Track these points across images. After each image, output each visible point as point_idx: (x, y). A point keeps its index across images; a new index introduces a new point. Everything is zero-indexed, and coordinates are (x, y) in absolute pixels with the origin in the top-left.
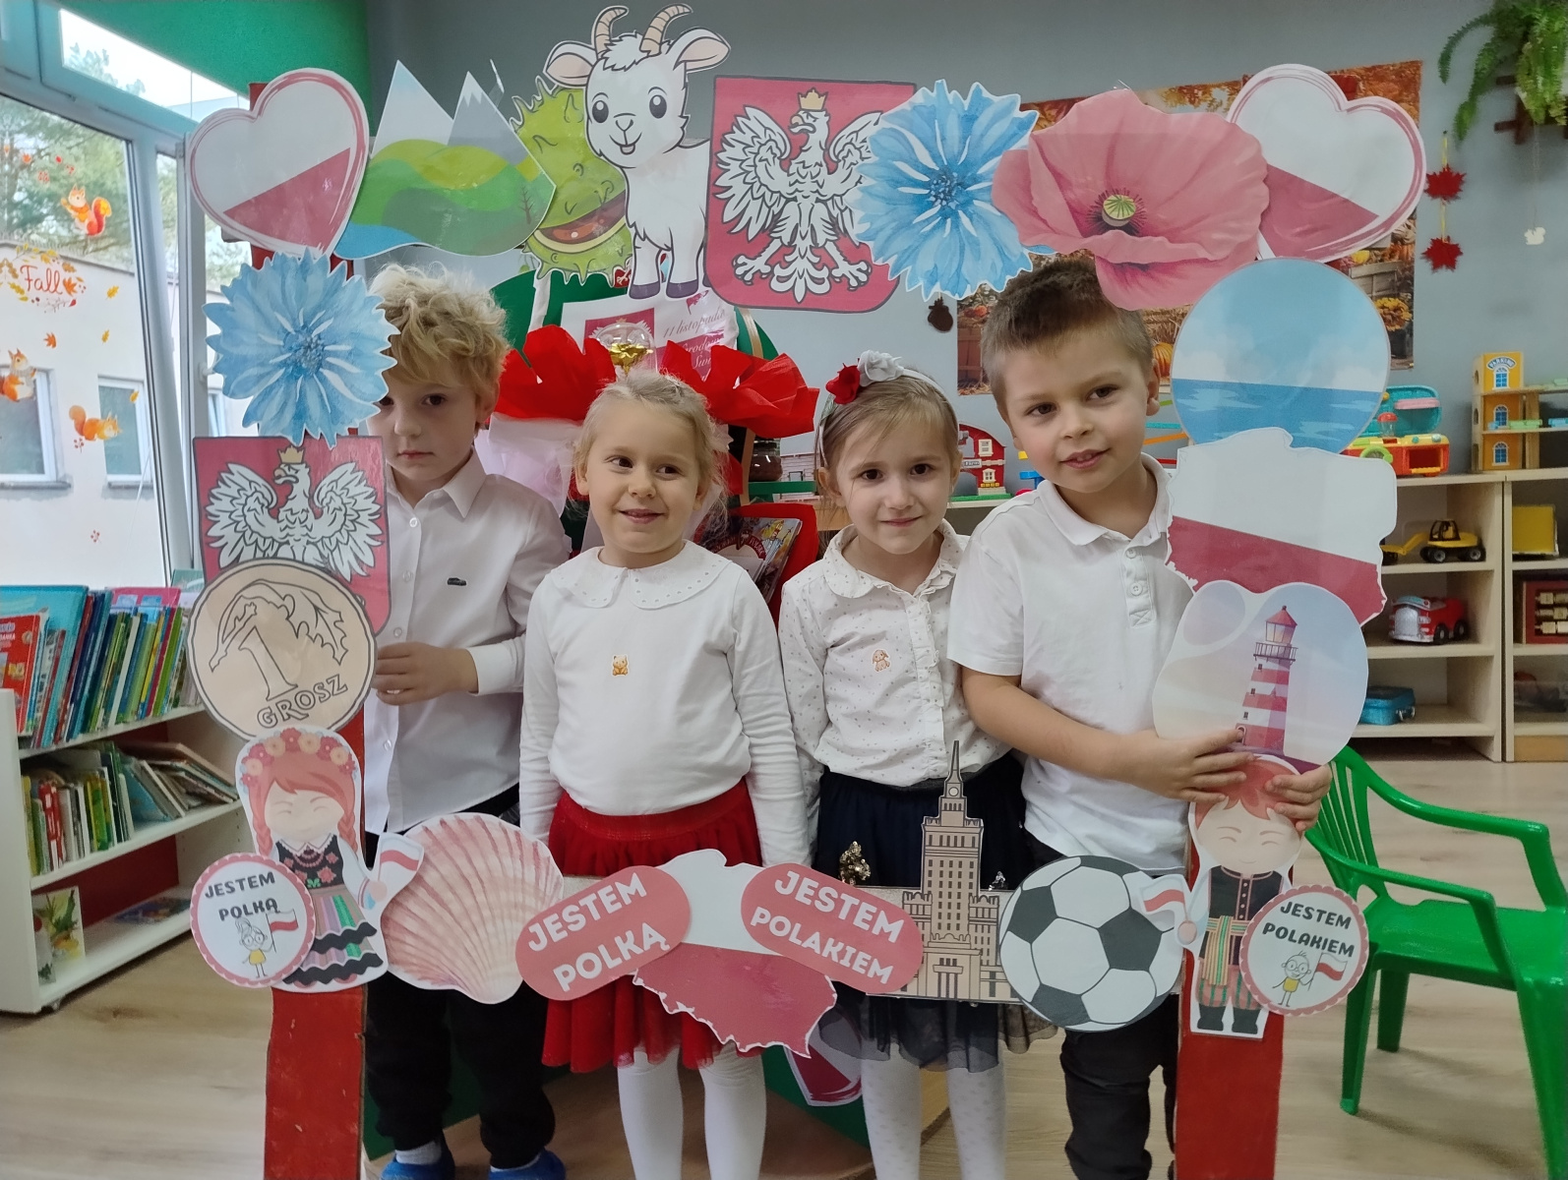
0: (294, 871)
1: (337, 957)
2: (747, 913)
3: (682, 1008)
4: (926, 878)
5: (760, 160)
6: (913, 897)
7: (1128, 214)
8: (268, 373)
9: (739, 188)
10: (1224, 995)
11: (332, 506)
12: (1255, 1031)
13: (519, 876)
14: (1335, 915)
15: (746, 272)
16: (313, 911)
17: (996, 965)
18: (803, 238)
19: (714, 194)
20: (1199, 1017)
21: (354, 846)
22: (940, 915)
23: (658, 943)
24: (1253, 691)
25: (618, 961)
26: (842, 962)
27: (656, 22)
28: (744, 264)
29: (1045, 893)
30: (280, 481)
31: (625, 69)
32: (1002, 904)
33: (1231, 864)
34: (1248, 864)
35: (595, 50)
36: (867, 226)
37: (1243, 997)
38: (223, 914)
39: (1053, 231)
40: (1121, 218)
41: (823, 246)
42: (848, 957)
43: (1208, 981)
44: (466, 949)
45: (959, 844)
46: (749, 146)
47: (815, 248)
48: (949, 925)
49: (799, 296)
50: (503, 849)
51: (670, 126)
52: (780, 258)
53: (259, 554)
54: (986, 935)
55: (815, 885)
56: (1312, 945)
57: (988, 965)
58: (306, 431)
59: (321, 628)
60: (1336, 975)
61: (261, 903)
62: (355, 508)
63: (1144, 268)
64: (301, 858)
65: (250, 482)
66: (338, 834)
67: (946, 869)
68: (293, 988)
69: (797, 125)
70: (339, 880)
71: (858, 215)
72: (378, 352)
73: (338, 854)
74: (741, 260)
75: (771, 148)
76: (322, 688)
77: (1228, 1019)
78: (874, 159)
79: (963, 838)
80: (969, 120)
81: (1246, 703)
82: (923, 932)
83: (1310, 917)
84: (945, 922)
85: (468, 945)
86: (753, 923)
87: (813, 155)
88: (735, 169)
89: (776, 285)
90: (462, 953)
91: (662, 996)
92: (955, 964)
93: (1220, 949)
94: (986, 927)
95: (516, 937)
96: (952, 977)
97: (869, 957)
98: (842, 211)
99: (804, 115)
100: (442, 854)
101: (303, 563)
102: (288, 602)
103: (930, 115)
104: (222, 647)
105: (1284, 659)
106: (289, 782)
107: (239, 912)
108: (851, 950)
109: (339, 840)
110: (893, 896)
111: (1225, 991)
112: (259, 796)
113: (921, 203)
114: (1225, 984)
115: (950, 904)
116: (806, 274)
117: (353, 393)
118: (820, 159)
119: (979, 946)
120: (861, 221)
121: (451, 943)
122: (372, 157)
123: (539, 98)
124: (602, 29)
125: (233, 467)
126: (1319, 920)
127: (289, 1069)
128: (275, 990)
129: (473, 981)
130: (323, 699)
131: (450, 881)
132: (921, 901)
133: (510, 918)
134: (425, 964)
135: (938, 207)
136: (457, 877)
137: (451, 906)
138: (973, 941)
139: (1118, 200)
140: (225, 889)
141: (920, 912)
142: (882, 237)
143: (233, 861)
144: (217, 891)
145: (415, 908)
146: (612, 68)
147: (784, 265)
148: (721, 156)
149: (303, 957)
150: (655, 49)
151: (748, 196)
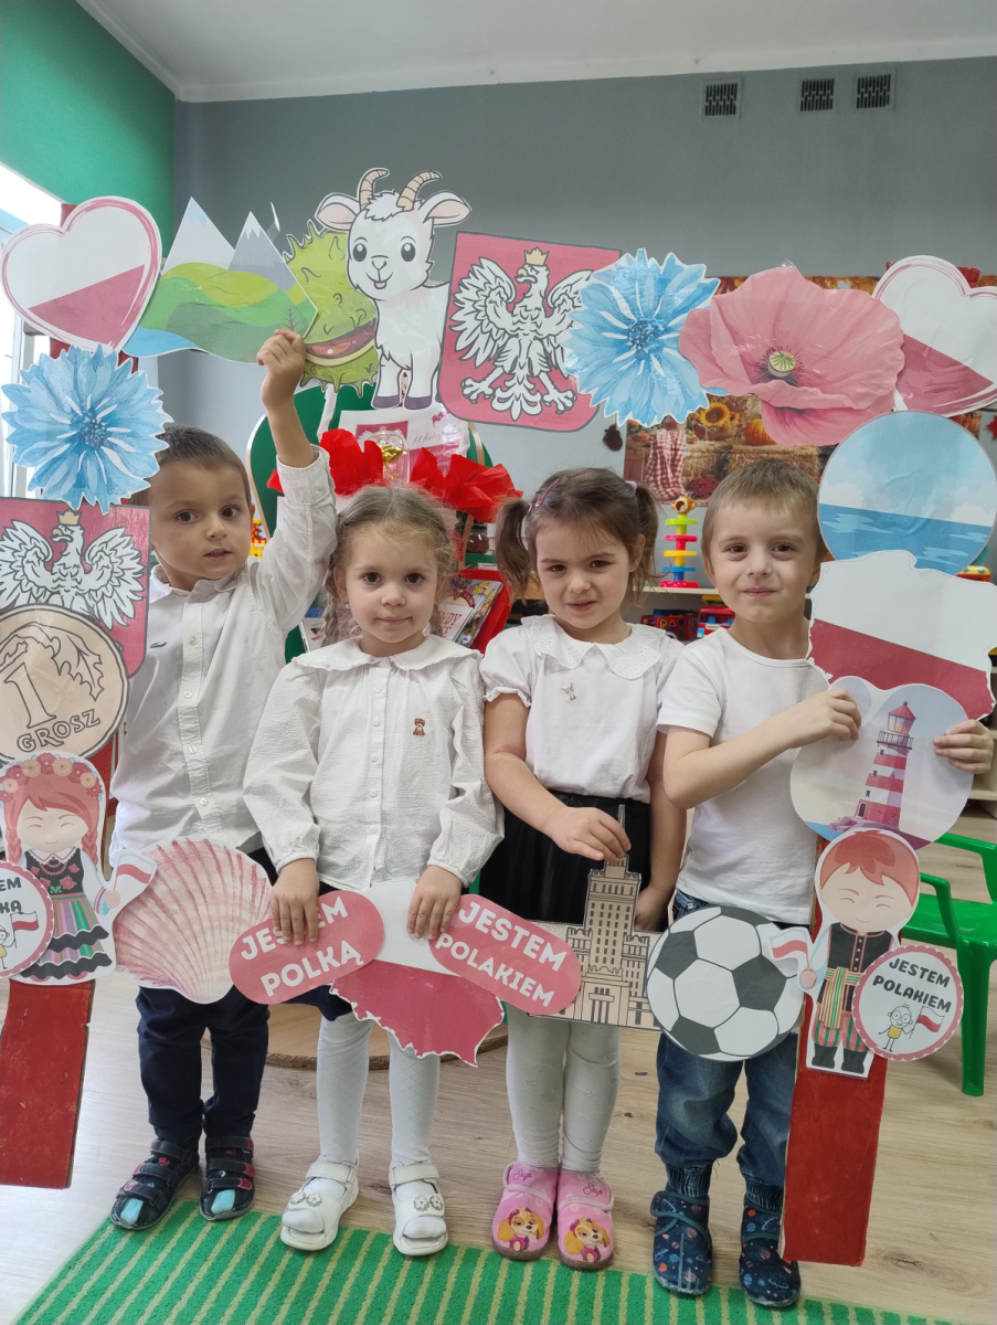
0: (38, 877)
1: (71, 956)
4: (588, 917)
5: (490, 302)
6: (576, 933)
7: (789, 367)
8: (54, 447)
9: (471, 323)
10: (837, 1038)
11: (101, 564)
12: (862, 1071)
13: (238, 893)
14: (936, 973)
15: (472, 393)
16: (53, 914)
17: (643, 997)
18: (521, 368)
19: (450, 327)
20: (814, 1055)
21: (94, 859)
22: (598, 949)
23: (354, 959)
24: (875, 772)
25: (318, 972)
26: (512, 986)
27: (411, 184)
28: (471, 386)
29: (688, 937)
30: (56, 539)
31: (383, 220)
32: (652, 944)
33: (849, 921)
34: (864, 923)
35: (359, 202)
36: (575, 361)
37: (853, 1040)
39: (728, 376)
40: (783, 370)
41: (538, 376)
42: (516, 981)
43: (824, 1021)
44: (186, 955)
45: (619, 892)
46: (480, 290)
47: (531, 377)
48: (605, 959)
49: (515, 416)
50: (226, 869)
51: (418, 269)
52: (502, 383)
53: (33, 600)
54: (636, 970)
55: (493, 916)
56: (915, 999)
57: (636, 996)
58: (84, 498)
59: (82, 669)
60: (932, 1027)
61: (6, 904)
62: (122, 566)
63: (802, 413)
64: (45, 866)
65: (31, 538)
68: (29, 980)
69: (522, 276)
70: (79, 888)
71: (567, 351)
72: (153, 436)
73: (79, 863)
74: (469, 382)
75: (499, 293)
77: (839, 1058)
78: (584, 307)
79: (623, 885)
80: (663, 282)
81: (868, 784)
82: (582, 963)
83: (914, 973)
84: (601, 956)
85: (187, 950)
86: (438, 948)
87: (534, 301)
88: (468, 307)
89: (496, 404)
90: (182, 958)
92: (607, 994)
93: (835, 996)
94: (636, 963)
95: (231, 946)
96: (604, 1004)
97: (534, 983)
98: (555, 348)
99: (529, 269)
100: (171, 871)
101: (70, 610)
102: (55, 644)
103: (632, 276)
105: (903, 747)
106: (41, 799)
108: (519, 975)
109: (82, 852)
110: (559, 930)
111: (837, 1034)
112: (13, 812)
113: (621, 347)
114: (839, 1027)
115: (607, 940)
117: (129, 469)
118: (540, 305)
119: (629, 979)
120: (571, 358)
121: (173, 948)
122: (162, 274)
123: (309, 238)
124: (366, 186)
125: (18, 525)
126: (921, 977)
127: (19, 1052)
128: (12, 982)
129: (189, 983)
130: (77, 730)
131: (177, 894)
132: (583, 937)
133: (227, 930)
134: (148, 965)
135: (634, 351)
136: (183, 890)
137: (175, 917)
138: (624, 974)
139: (782, 356)
141: (581, 946)
142: (586, 372)
145: (144, 917)
146: (373, 218)
147: (505, 389)
148: (458, 296)
149: (41, 954)
150: (409, 205)
151: (478, 330)
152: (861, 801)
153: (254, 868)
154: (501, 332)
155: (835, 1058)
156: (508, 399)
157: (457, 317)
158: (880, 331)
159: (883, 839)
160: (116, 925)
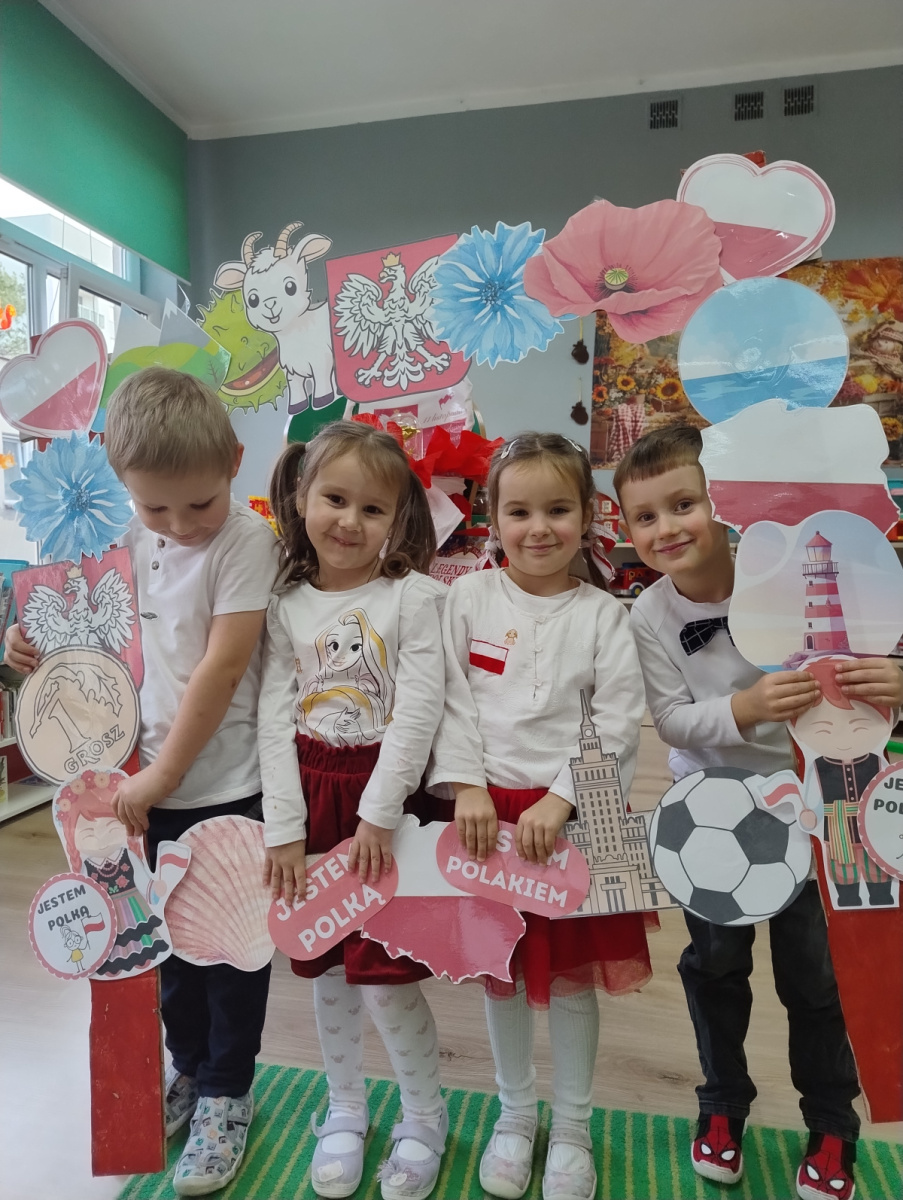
0: (98, 882)
1: (135, 948)
2: (442, 861)
3: (402, 952)
5: (364, 305)
6: (573, 828)
7: (623, 279)
8: (53, 520)
9: (351, 326)
10: (856, 873)
12: (891, 901)
15: (365, 379)
16: (114, 912)
17: (653, 877)
18: (400, 348)
20: (837, 895)
21: (140, 856)
22: (598, 840)
23: (376, 900)
24: (811, 604)
25: (347, 920)
26: (525, 894)
27: (281, 237)
28: (363, 374)
29: (681, 808)
30: (68, 592)
31: (266, 270)
32: (648, 822)
34: (845, 751)
35: (245, 263)
36: (443, 329)
37: (873, 871)
38: (51, 925)
39: (573, 302)
40: (619, 283)
41: (415, 350)
42: (530, 888)
43: (838, 861)
44: (230, 928)
45: (602, 776)
46: (354, 298)
47: (410, 352)
48: (607, 847)
49: (404, 386)
50: (249, 840)
51: (301, 298)
52: (388, 364)
53: (59, 646)
54: (639, 852)
57: (646, 877)
58: (83, 554)
59: (104, 692)
61: (77, 911)
62: (119, 600)
63: (644, 312)
64: (102, 870)
65: (49, 596)
66: (127, 847)
67: (595, 799)
68: (104, 977)
69: (384, 277)
70: (132, 885)
73: (129, 863)
74: (360, 372)
75: (369, 296)
76: (108, 737)
77: (864, 893)
79: (604, 770)
80: (498, 247)
81: (808, 615)
82: (586, 857)
84: (603, 845)
85: (232, 924)
86: (449, 870)
87: (398, 293)
88: (347, 314)
89: (387, 383)
90: (228, 932)
91: (385, 945)
92: (619, 881)
93: (840, 831)
94: (638, 845)
95: (267, 910)
96: (618, 892)
97: (546, 886)
98: (424, 325)
99: (388, 271)
100: (205, 853)
102: (81, 677)
103: (472, 250)
104: (38, 718)
105: (829, 573)
106: (90, 812)
107: (62, 921)
108: (531, 882)
109: (129, 851)
111: (855, 869)
112: (70, 827)
113: (477, 307)
114: (854, 862)
115: (604, 829)
117: (113, 521)
118: (403, 295)
119: (636, 862)
121: (219, 924)
122: (110, 364)
123: (214, 302)
124: (248, 249)
125: (37, 588)
127: (106, 1046)
128: (93, 982)
129: (239, 954)
130: (109, 745)
131: (213, 873)
132: (581, 831)
133: (261, 896)
134: (201, 945)
135: (489, 307)
136: (217, 869)
137: (216, 894)
138: (629, 858)
139: (615, 272)
140: (51, 904)
141: (582, 840)
142: (454, 335)
143: (57, 880)
144: (46, 906)
145: (190, 900)
146: (258, 272)
147: (391, 368)
148: (337, 309)
149: (110, 951)
150: (283, 253)
151: (359, 330)
152: (806, 634)
154: (377, 325)
155: (861, 895)
156: (395, 376)
157: (338, 325)
158: (693, 225)
160: (166, 911)
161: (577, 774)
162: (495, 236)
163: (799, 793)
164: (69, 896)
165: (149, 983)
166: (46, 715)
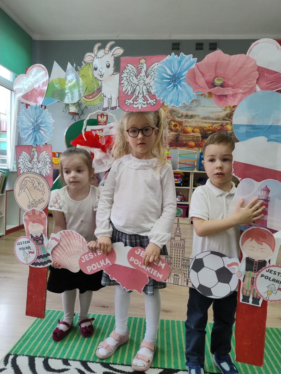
0: (33, 240)
1: (42, 260)
2: (129, 258)
4: (171, 254)
5: (131, 76)
6: (168, 258)
7: (221, 82)
8: (29, 131)
9: (126, 83)
11: (42, 160)
12: (259, 304)
13: (79, 245)
15: (128, 103)
16: (38, 250)
17: (188, 278)
18: (141, 94)
20: (242, 298)
21: (46, 236)
22: (175, 263)
23: (109, 263)
26: (151, 272)
27: (107, 46)
28: (127, 101)
29: (201, 260)
31: (101, 58)
32: (190, 262)
34: (257, 257)
35: (94, 54)
36: (156, 90)
37: (255, 294)
38: (20, 249)
39: (201, 88)
40: (219, 83)
41: (145, 96)
42: (152, 271)
43: (245, 288)
45: (179, 245)
46: (128, 73)
47: (143, 97)
49: (140, 108)
50: (76, 239)
51: (111, 69)
52: (135, 100)
53: (28, 171)
54: (186, 269)
56: (276, 282)
57: (186, 277)
58: (37, 144)
59: (40, 188)
61: (27, 247)
62: (46, 161)
63: (225, 96)
64: (35, 238)
65: (26, 155)
66: (42, 233)
67: (176, 252)
68: (33, 266)
69: (139, 67)
70: (43, 243)
71: (153, 87)
72: (50, 126)
73: (43, 237)
74: (127, 100)
75: (133, 73)
76: (40, 201)
77: (251, 300)
78: (157, 73)
79: (180, 244)
80: (180, 62)
82: (170, 267)
83: (275, 274)
84: (176, 265)
85: (69, 260)
86: (130, 261)
87: (143, 74)
88: (125, 79)
89: (135, 106)
92: (178, 276)
93: (248, 280)
94: (186, 267)
96: (177, 279)
97: (157, 272)
98: (150, 87)
99: (141, 65)
100: (64, 239)
101: (36, 173)
102: (33, 181)
103: (170, 62)
104: (20, 191)
105: (267, 200)
106: (33, 221)
107: (23, 249)
108: (153, 270)
110: (163, 257)
112: (27, 224)
113: (169, 84)
114: (250, 290)
115: (177, 261)
116: (141, 103)
117: (46, 135)
118: (144, 75)
119: (184, 272)
120: (154, 89)
121: (65, 259)
122: (49, 82)
123: (83, 66)
124: (96, 49)
125: (23, 152)
126: (278, 275)
127: (32, 284)
128: (30, 266)
130: (40, 203)
131: (66, 245)
132: (170, 259)
133: (78, 254)
135: (173, 84)
137: (65, 251)
138: (183, 271)
139: (219, 79)
140: (20, 244)
141: (170, 262)
142: (159, 93)
143: (22, 237)
144: (19, 244)
145: (58, 251)
146: (98, 58)
147: (136, 101)
148: (122, 76)
149: (35, 260)
150: (107, 53)
151: (128, 85)
153: (82, 238)
154: (134, 84)
155: (249, 300)
156: (137, 104)
157: (122, 82)
158: (250, 66)
159: (262, 230)
160: (52, 252)
161: (172, 243)
162: (179, 58)
163: (238, 266)
164: (25, 242)
165: (45, 271)
166: (23, 190)
